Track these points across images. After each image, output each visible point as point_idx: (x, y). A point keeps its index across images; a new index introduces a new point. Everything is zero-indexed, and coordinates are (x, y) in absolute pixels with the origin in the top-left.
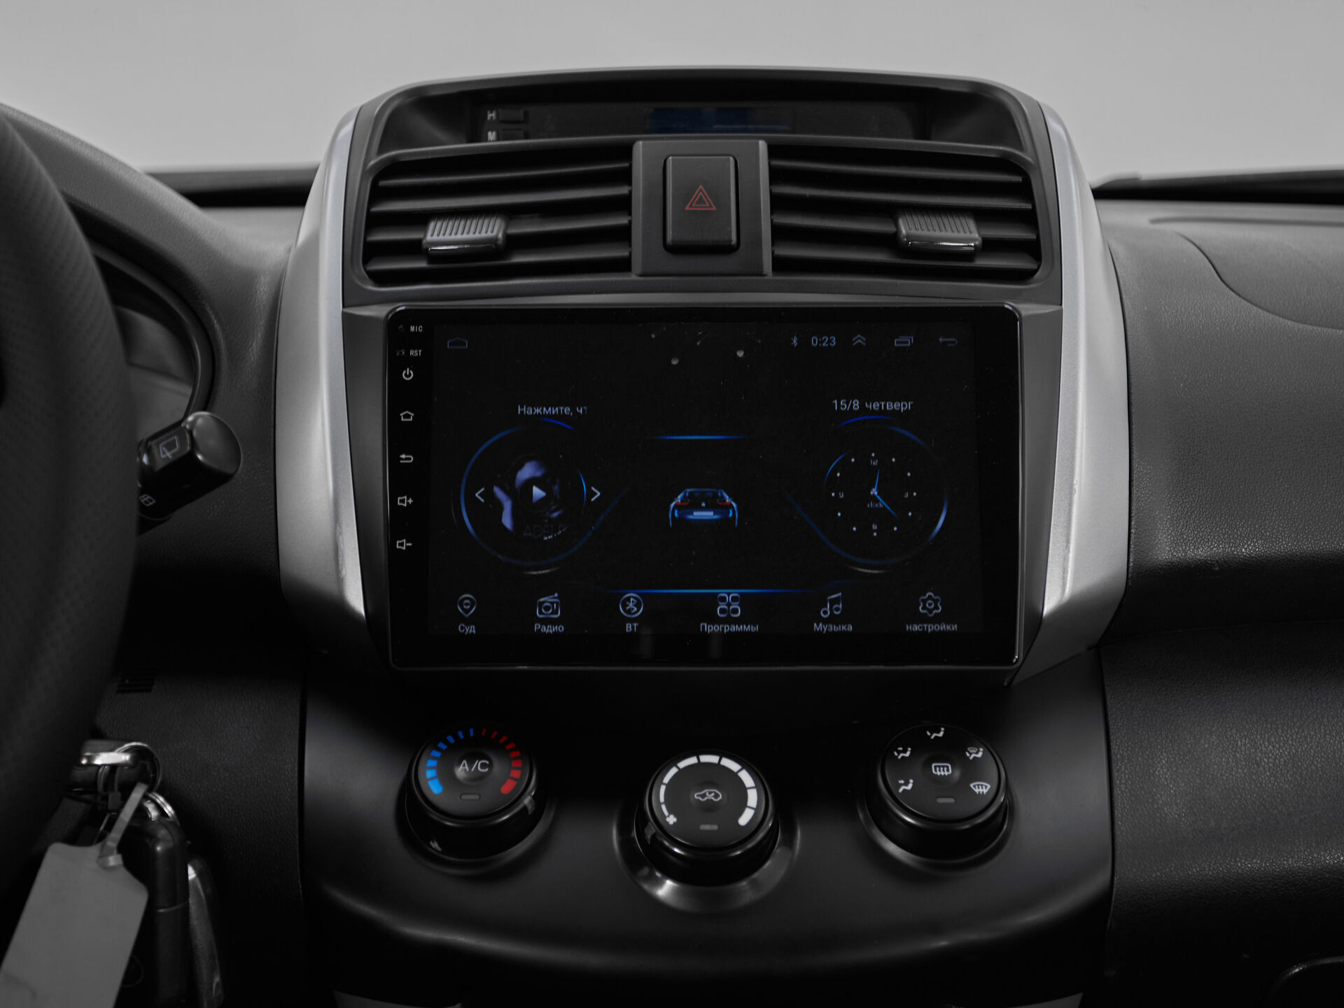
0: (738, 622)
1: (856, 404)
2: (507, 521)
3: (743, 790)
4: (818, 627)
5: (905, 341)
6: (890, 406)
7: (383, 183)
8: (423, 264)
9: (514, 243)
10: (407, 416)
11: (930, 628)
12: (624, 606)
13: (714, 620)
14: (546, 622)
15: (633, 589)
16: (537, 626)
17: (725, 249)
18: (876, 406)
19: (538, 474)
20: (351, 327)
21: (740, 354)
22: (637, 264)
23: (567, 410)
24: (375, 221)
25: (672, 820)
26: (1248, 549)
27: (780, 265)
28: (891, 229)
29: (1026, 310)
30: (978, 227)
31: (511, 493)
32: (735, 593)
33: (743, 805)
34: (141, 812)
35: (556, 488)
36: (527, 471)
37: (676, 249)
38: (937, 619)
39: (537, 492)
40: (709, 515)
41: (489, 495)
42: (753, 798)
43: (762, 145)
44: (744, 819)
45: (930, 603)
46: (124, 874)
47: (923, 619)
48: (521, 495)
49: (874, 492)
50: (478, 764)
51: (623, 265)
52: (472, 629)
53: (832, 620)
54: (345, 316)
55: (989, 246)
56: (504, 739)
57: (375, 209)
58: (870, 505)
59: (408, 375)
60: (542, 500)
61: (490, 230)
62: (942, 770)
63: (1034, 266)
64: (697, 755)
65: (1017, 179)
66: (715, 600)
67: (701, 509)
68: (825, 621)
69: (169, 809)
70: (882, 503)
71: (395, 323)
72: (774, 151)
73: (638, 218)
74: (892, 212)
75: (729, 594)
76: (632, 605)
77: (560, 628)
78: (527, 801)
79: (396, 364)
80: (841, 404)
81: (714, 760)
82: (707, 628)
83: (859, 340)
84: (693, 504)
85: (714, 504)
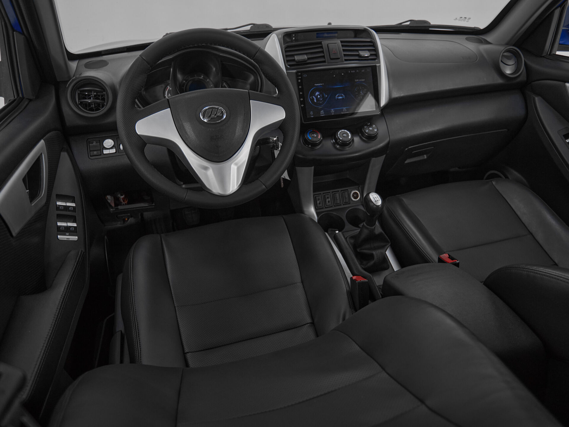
0: (346, 112)
1: (358, 80)
2: (315, 101)
3: (348, 134)
5: (363, 71)
6: (362, 80)
7: (286, 50)
8: (295, 63)
9: (309, 59)
10: (300, 87)
13: (343, 112)
14: (322, 114)
15: (333, 108)
16: (321, 115)
17: (339, 59)
18: (360, 80)
19: (319, 94)
20: (288, 73)
21: (343, 74)
22: (327, 61)
23: (321, 84)
24: (287, 56)
25: (340, 138)
26: (402, 95)
27: (346, 60)
28: (358, 53)
29: (377, 65)
30: (369, 52)
31: (315, 97)
32: (345, 108)
33: (349, 136)
35: (321, 96)
36: (317, 93)
37: (332, 59)
39: (319, 97)
40: (341, 98)
41: (312, 97)
42: (350, 135)
43: (339, 41)
44: (350, 137)
45: (369, 107)
48: (317, 97)
49: (361, 92)
50: (315, 134)
51: (324, 62)
52: (313, 116)
55: (371, 55)
56: (317, 131)
57: (287, 54)
59: (299, 81)
60: (320, 97)
61: (305, 57)
62: (371, 129)
63: (376, 58)
65: (372, 44)
66: (342, 109)
67: (340, 97)
71: (297, 73)
72: (342, 42)
73: (326, 54)
74: (358, 51)
75: (344, 108)
76: (333, 111)
77: (324, 115)
78: (321, 139)
79: (298, 79)
80: (356, 80)
81: (343, 130)
82: (342, 113)
83: (357, 71)
84: (339, 96)
85: (341, 96)
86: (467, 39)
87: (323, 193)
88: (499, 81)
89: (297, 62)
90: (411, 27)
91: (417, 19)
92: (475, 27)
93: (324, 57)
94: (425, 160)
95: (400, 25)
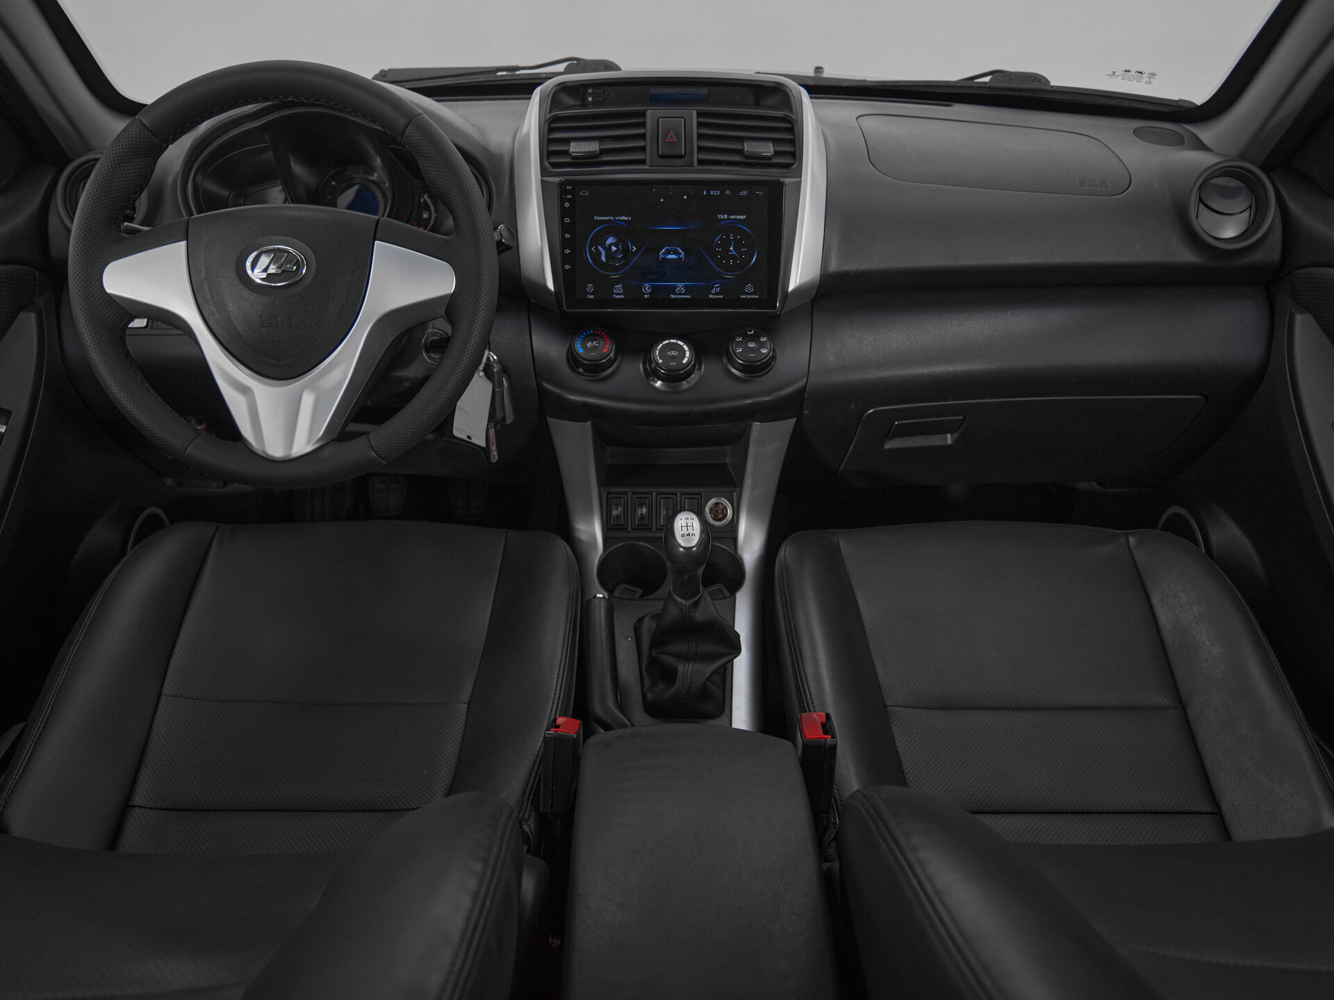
0: (683, 294)
1: (726, 216)
2: (603, 259)
3: (685, 351)
4: (711, 296)
5: (744, 193)
6: (738, 217)
7: (552, 125)
8: (569, 160)
9: (603, 152)
10: (567, 220)
11: (749, 297)
12: (644, 289)
13: (675, 293)
14: (617, 294)
15: (647, 282)
16: (614, 296)
17: (680, 157)
18: (733, 217)
19: (614, 241)
20: (544, 184)
21: (685, 197)
22: (648, 161)
23: (626, 218)
24: (551, 141)
25: (661, 361)
26: (864, 267)
27: (701, 162)
28: (741, 147)
29: (787, 180)
30: (774, 146)
31: (605, 248)
32: (683, 284)
33: (684, 356)
34: (488, 358)
35: (620, 247)
36: (610, 240)
37: (662, 157)
38: (751, 294)
39: (614, 248)
40: (673, 256)
41: (596, 249)
42: (688, 354)
43: (695, 112)
44: (685, 361)
45: (749, 288)
46: (484, 377)
47: (747, 294)
48: (608, 249)
49: (731, 248)
50: (595, 342)
51: (643, 162)
52: (592, 297)
53: (716, 294)
54: (541, 180)
55: (777, 153)
56: (603, 334)
57: (550, 137)
58: (730, 253)
59: (567, 205)
60: (616, 251)
61: (594, 147)
62: (751, 345)
63: (792, 162)
64: (669, 339)
65: (790, 126)
66: (675, 287)
67: (671, 254)
68: (713, 294)
69: (495, 357)
70: (734, 253)
71: (562, 185)
72: (699, 115)
73: (648, 143)
74: (741, 140)
75: (680, 285)
76: (647, 288)
77: (623, 297)
78: (612, 355)
79: (563, 201)
80: (720, 216)
81: (676, 341)
82: (673, 296)
83: (728, 192)
84: (668, 252)
85: (676, 252)
86: (1137, 132)
87: (634, 493)
88: (1187, 256)
89: (573, 158)
90: (991, 88)
91: (1013, 70)
92: (1180, 100)
93: (643, 149)
94: (947, 447)
95: (968, 84)
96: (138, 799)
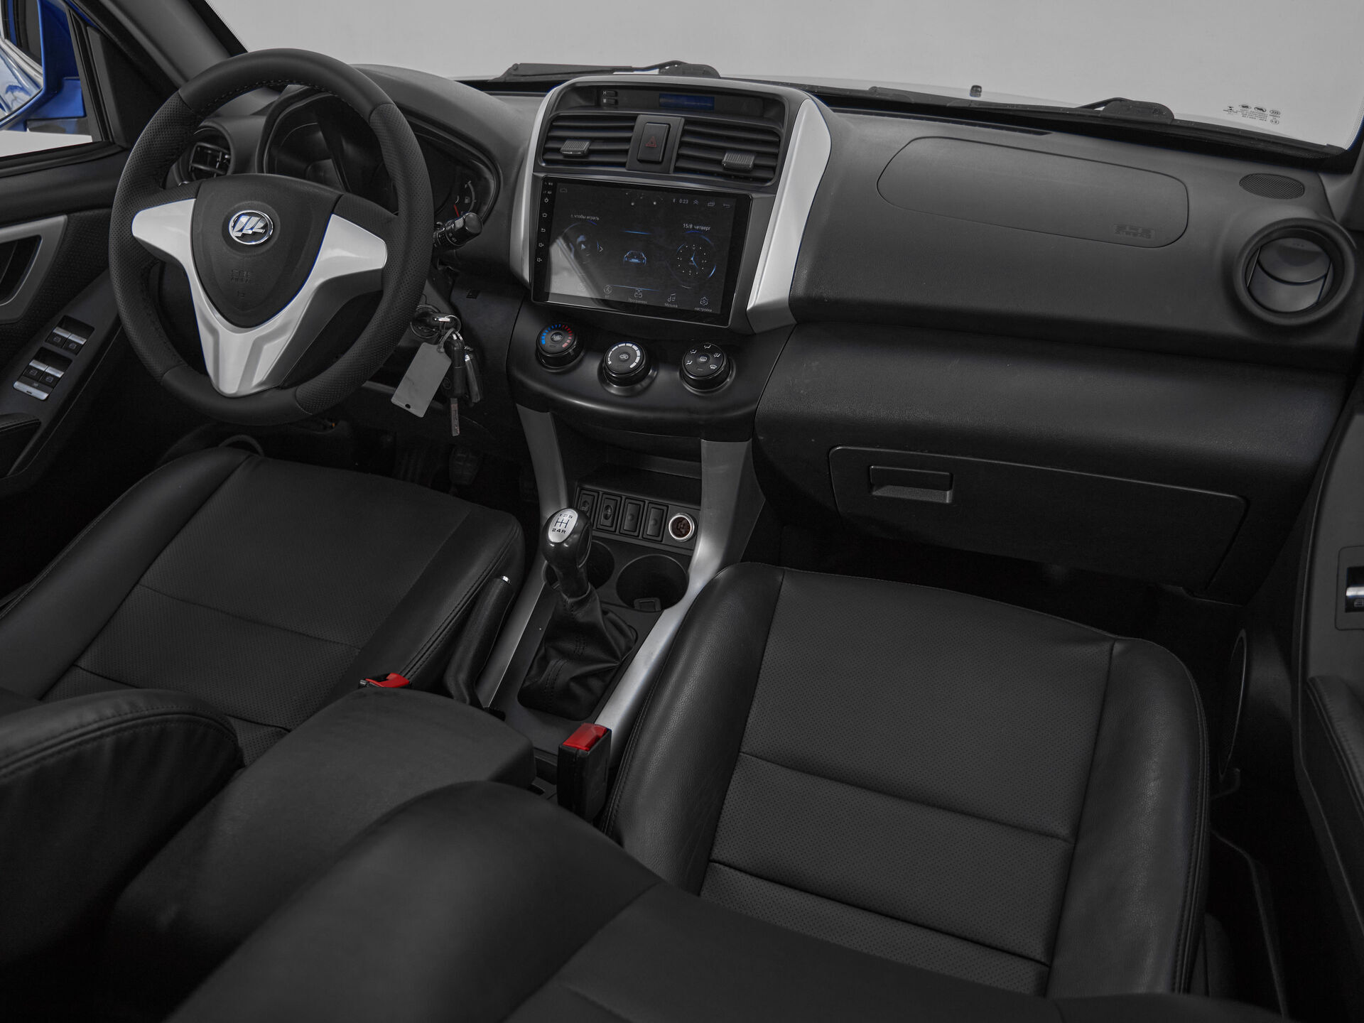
0: (640, 299)
1: (691, 226)
2: (573, 255)
3: (636, 355)
4: (667, 305)
5: (712, 204)
6: (702, 228)
7: (554, 124)
8: (561, 157)
9: (591, 152)
10: (545, 215)
11: (703, 310)
13: (634, 298)
14: (581, 291)
15: (608, 283)
17: (658, 162)
18: (698, 227)
19: (584, 240)
20: (535, 178)
21: (655, 203)
22: (627, 164)
24: (548, 138)
25: (610, 363)
27: (677, 170)
28: (720, 158)
29: (754, 195)
30: (755, 159)
31: (575, 245)
32: (641, 289)
33: (634, 361)
34: (451, 337)
35: (589, 246)
36: (581, 238)
37: (641, 161)
38: (706, 307)
39: (583, 246)
40: (636, 261)
41: (568, 245)
42: (638, 360)
43: (681, 119)
44: (634, 365)
45: (704, 301)
46: (445, 354)
47: (701, 306)
48: (578, 247)
49: (692, 259)
50: (558, 336)
51: (623, 165)
53: (671, 303)
54: (533, 175)
55: (756, 166)
56: (569, 329)
57: (550, 134)
58: (690, 264)
59: (547, 200)
60: (584, 249)
61: (584, 147)
62: (702, 359)
63: (772, 177)
64: (626, 343)
65: (777, 140)
66: (634, 291)
67: (634, 258)
68: (669, 303)
69: (461, 338)
70: (694, 263)
71: (546, 179)
72: (686, 122)
73: (631, 147)
74: (723, 150)
75: (639, 289)
76: (608, 289)
78: (573, 350)
79: (543, 196)
80: (686, 226)
81: (630, 345)
82: (631, 300)
83: (696, 202)
84: (632, 256)
85: (639, 257)
86: (1246, 182)
87: (605, 493)
89: (564, 156)
90: (1105, 118)
91: (1134, 99)
92: (1329, 146)
93: (625, 152)
94: (943, 506)
96: (83, 663)
